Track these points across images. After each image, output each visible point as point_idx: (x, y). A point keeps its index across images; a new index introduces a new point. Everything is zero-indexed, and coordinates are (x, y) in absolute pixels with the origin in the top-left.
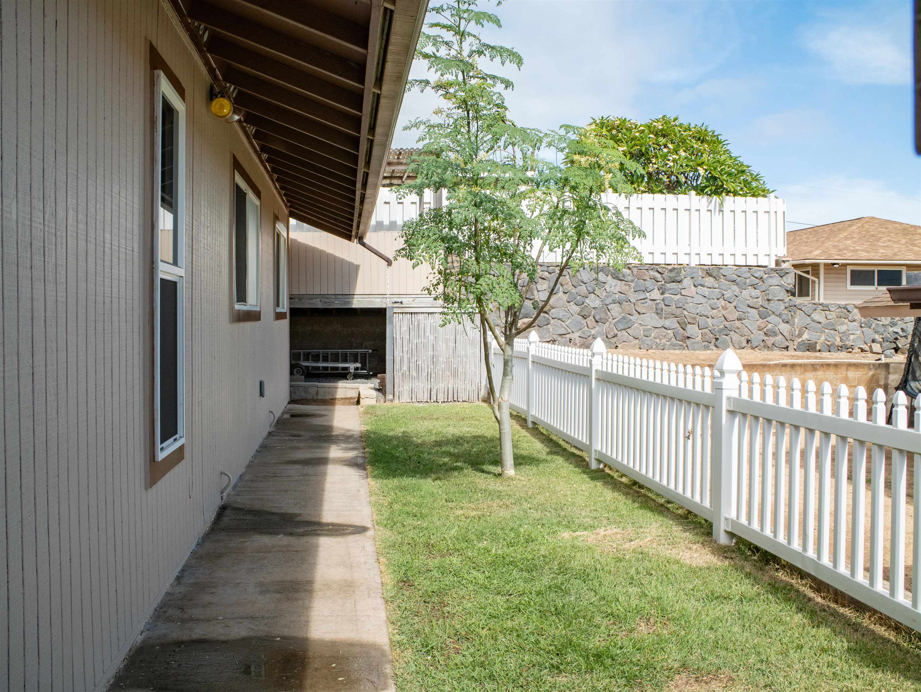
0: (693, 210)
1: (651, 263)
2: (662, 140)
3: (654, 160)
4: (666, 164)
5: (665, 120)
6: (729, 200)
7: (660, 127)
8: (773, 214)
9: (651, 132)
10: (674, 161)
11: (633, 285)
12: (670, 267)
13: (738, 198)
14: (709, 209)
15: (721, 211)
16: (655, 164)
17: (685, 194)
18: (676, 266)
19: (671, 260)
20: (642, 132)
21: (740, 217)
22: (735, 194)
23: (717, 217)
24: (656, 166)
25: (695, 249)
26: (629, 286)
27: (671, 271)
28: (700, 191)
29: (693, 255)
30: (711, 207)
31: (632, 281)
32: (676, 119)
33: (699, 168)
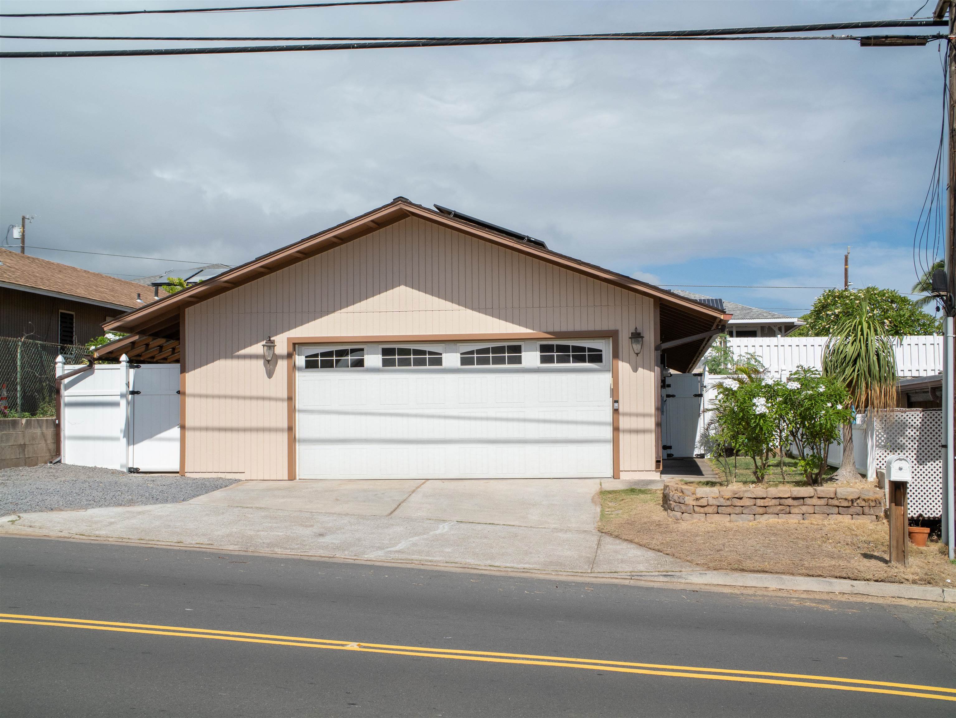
8: (936, 345)
13: (913, 337)
22: (911, 334)
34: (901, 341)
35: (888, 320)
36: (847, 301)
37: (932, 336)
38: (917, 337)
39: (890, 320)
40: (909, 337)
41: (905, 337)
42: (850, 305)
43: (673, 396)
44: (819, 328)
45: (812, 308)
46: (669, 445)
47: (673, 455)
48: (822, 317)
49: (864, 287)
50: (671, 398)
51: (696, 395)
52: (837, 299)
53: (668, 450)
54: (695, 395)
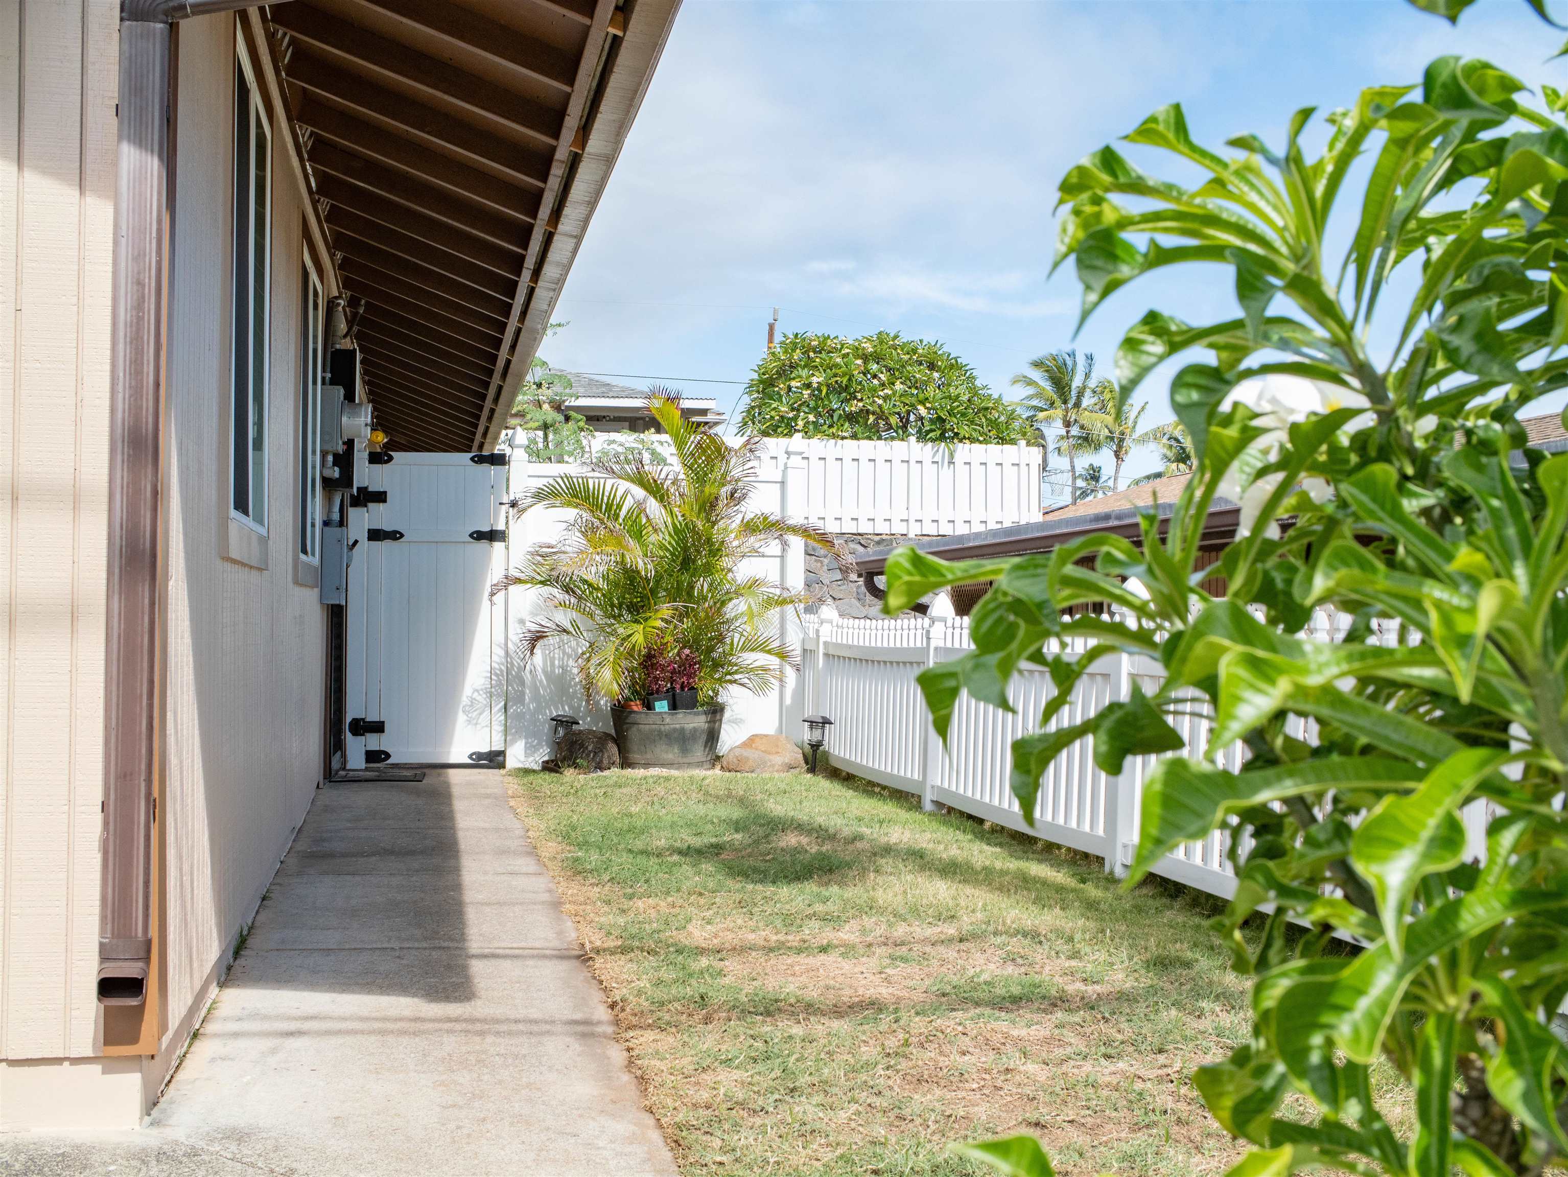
0: (912, 463)
1: (855, 531)
2: (874, 367)
3: (859, 396)
4: (874, 402)
5: (881, 338)
6: (963, 451)
7: (870, 350)
8: (1023, 468)
9: (857, 357)
10: (886, 398)
11: (826, 561)
12: (877, 538)
13: (976, 446)
14: (935, 460)
15: (951, 462)
16: (861, 400)
17: (903, 440)
18: (884, 537)
19: (882, 528)
20: (846, 356)
21: (978, 470)
22: (972, 440)
23: (946, 472)
24: (860, 404)
25: (915, 514)
26: (822, 562)
27: (878, 543)
28: (922, 437)
29: (912, 521)
30: (938, 458)
31: (825, 557)
32: (896, 337)
33: (919, 407)
34: (952, 455)
35: (924, 405)
36: (839, 360)
37: (1015, 447)
38: (983, 446)
39: (928, 405)
40: (967, 445)
41: (961, 445)
42: (844, 369)
43: (395, 536)
44: (772, 418)
45: (755, 376)
46: (372, 717)
47: (388, 756)
48: (778, 393)
49: (873, 332)
50: (386, 545)
51: (479, 536)
52: (812, 354)
53: (368, 735)
54: (478, 532)
